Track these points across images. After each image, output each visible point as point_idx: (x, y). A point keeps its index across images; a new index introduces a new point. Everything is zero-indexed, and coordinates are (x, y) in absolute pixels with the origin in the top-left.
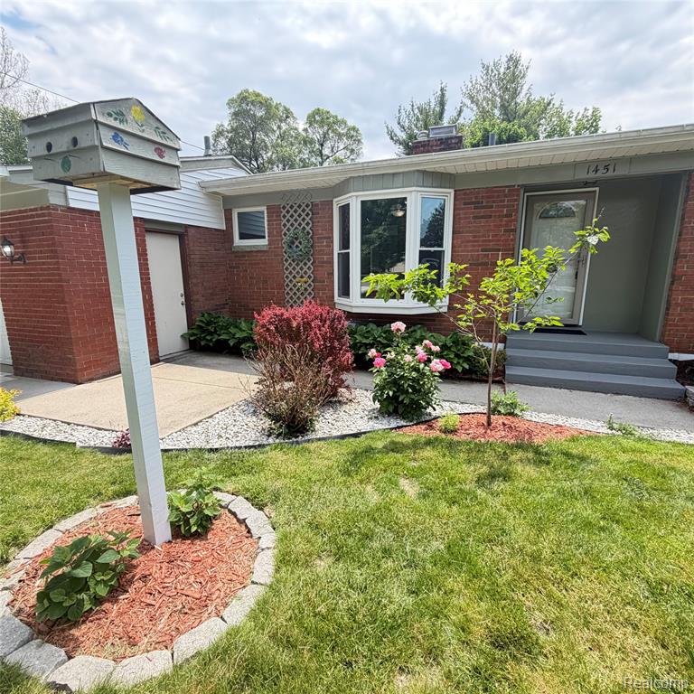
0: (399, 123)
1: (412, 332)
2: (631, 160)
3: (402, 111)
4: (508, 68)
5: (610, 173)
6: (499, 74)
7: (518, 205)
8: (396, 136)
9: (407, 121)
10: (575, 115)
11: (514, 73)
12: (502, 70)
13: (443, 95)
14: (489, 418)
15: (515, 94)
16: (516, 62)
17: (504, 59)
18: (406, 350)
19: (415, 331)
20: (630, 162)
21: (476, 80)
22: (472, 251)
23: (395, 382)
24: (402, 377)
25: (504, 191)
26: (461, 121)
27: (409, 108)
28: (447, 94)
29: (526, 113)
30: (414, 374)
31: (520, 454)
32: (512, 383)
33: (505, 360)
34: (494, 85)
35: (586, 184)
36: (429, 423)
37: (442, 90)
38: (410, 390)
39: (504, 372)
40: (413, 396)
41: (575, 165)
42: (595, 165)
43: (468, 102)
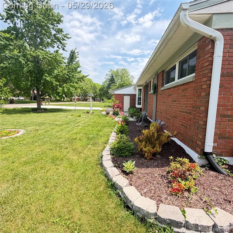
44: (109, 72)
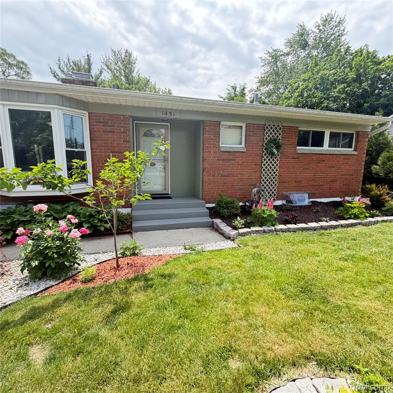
0: (60, 68)
1: (66, 207)
2: (181, 111)
3: (61, 61)
4: (126, 56)
5: (172, 117)
6: (121, 58)
7: (129, 127)
8: (58, 75)
9: (66, 69)
10: (161, 90)
11: (129, 60)
12: (123, 56)
13: (89, 59)
14: (117, 262)
15: (131, 71)
16: (130, 55)
17: (124, 51)
18: (51, 225)
19: (68, 206)
20: (180, 113)
21: (109, 57)
22: (105, 152)
23: (40, 253)
24: (47, 248)
25: (121, 118)
26: (102, 77)
27: (66, 61)
28: (91, 59)
29: (138, 82)
30: (58, 243)
31: (136, 285)
32: (136, 232)
33: (132, 218)
34: (119, 62)
35: (163, 121)
36: (73, 278)
37: (88, 56)
38: (56, 256)
39: (131, 226)
40: (58, 260)
41: (156, 109)
42: (166, 111)
43: (106, 68)
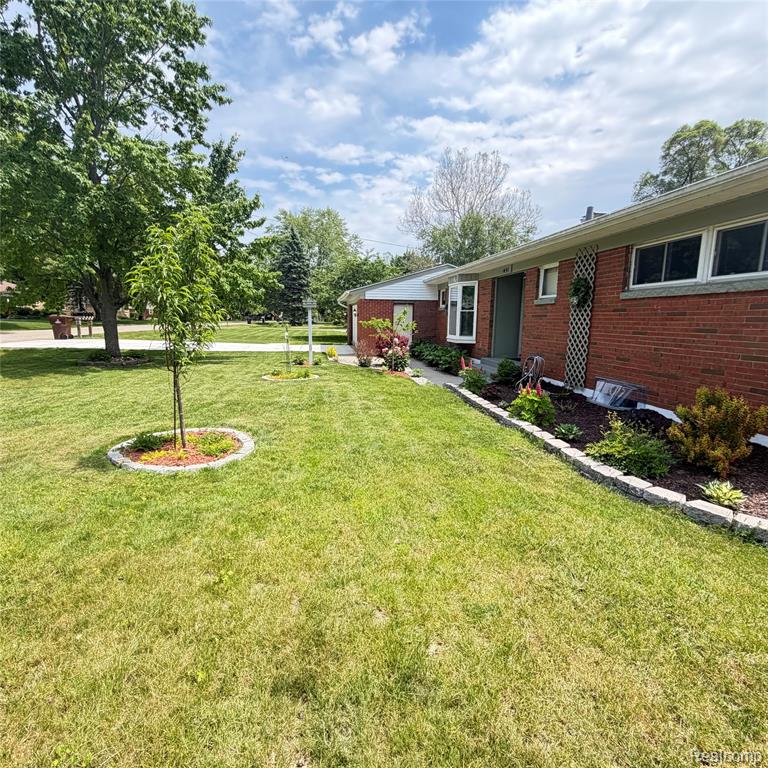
44: (277, 218)
